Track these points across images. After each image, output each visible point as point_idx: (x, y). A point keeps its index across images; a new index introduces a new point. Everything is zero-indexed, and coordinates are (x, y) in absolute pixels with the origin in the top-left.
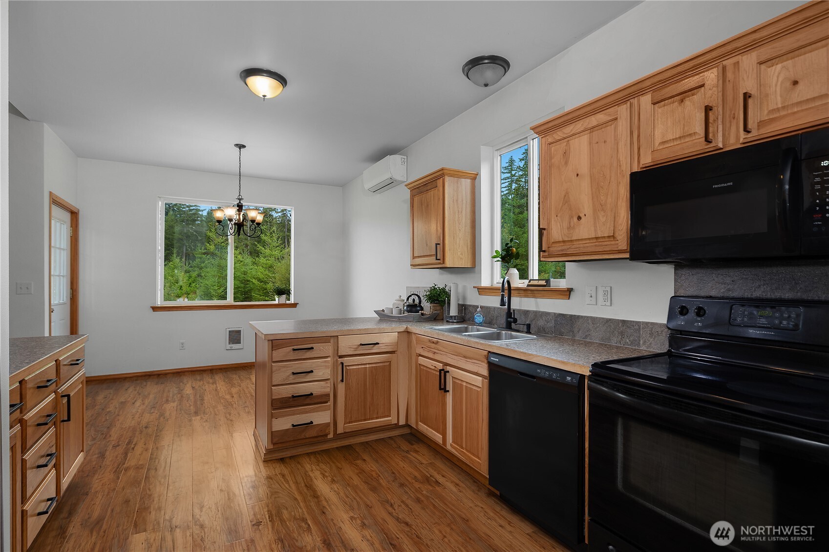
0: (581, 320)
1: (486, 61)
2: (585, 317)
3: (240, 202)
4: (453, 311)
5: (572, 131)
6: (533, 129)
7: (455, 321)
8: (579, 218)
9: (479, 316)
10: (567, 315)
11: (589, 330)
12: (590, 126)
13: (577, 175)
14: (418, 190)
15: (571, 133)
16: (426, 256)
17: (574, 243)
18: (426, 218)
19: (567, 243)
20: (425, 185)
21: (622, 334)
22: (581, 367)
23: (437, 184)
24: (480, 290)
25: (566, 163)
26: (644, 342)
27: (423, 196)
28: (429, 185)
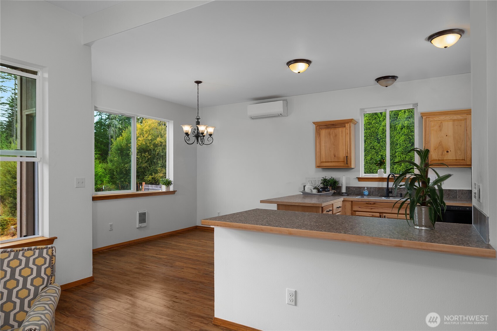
1: (390, 78)
3: (198, 121)
4: (344, 190)
5: (444, 118)
6: (422, 113)
7: (346, 195)
8: (447, 152)
9: (367, 192)
12: (453, 119)
13: (447, 136)
14: (326, 126)
15: (444, 119)
16: (333, 162)
17: (445, 161)
18: (334, 142)
19: (440, 161)
20: (333, 125)
21: (449, 194)
23: (345, 126)
24: (360, 179)
25: (441, 130)
26: (459, 197)
27: (331, 131)
28: (337, 125)
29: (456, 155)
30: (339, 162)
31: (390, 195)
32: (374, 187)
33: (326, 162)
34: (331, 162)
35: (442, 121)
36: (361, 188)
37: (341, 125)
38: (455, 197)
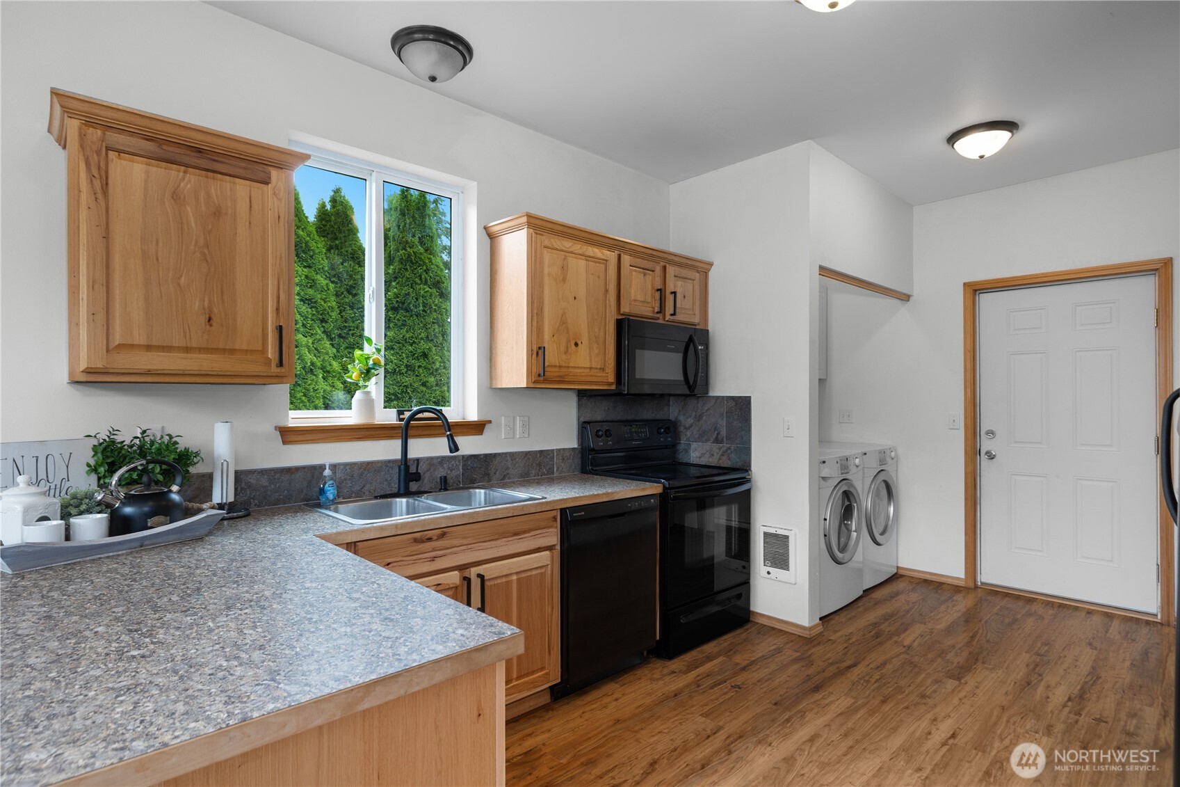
0: (498, 459)
2: (503, 453)
5: (570, 246)
6: (529, 216)
10: (481, 455)
11: (507, 468)
13: (575, 298)
14: (150, 146)
15: (570, 250)
16: (200, 350)
17: (570, 370)
18: (207, 245)
19: (563, 370)
20: (199, 151)
21: (540, 465)
22: (656, 487)
23: (270, 178)
24: (289, 435)
25: (564, 280)
26: (558, 468)
27: (184, 178)
28: (226, 163)
29: (590, 357)
30: (233, 351)
31: (414, 486)
32: (346, 465)
33: (149, 348)
34: (187, 349)
35: (567, 254)
36: (292, 473)
37: (245, 168)
38: (551, 471)
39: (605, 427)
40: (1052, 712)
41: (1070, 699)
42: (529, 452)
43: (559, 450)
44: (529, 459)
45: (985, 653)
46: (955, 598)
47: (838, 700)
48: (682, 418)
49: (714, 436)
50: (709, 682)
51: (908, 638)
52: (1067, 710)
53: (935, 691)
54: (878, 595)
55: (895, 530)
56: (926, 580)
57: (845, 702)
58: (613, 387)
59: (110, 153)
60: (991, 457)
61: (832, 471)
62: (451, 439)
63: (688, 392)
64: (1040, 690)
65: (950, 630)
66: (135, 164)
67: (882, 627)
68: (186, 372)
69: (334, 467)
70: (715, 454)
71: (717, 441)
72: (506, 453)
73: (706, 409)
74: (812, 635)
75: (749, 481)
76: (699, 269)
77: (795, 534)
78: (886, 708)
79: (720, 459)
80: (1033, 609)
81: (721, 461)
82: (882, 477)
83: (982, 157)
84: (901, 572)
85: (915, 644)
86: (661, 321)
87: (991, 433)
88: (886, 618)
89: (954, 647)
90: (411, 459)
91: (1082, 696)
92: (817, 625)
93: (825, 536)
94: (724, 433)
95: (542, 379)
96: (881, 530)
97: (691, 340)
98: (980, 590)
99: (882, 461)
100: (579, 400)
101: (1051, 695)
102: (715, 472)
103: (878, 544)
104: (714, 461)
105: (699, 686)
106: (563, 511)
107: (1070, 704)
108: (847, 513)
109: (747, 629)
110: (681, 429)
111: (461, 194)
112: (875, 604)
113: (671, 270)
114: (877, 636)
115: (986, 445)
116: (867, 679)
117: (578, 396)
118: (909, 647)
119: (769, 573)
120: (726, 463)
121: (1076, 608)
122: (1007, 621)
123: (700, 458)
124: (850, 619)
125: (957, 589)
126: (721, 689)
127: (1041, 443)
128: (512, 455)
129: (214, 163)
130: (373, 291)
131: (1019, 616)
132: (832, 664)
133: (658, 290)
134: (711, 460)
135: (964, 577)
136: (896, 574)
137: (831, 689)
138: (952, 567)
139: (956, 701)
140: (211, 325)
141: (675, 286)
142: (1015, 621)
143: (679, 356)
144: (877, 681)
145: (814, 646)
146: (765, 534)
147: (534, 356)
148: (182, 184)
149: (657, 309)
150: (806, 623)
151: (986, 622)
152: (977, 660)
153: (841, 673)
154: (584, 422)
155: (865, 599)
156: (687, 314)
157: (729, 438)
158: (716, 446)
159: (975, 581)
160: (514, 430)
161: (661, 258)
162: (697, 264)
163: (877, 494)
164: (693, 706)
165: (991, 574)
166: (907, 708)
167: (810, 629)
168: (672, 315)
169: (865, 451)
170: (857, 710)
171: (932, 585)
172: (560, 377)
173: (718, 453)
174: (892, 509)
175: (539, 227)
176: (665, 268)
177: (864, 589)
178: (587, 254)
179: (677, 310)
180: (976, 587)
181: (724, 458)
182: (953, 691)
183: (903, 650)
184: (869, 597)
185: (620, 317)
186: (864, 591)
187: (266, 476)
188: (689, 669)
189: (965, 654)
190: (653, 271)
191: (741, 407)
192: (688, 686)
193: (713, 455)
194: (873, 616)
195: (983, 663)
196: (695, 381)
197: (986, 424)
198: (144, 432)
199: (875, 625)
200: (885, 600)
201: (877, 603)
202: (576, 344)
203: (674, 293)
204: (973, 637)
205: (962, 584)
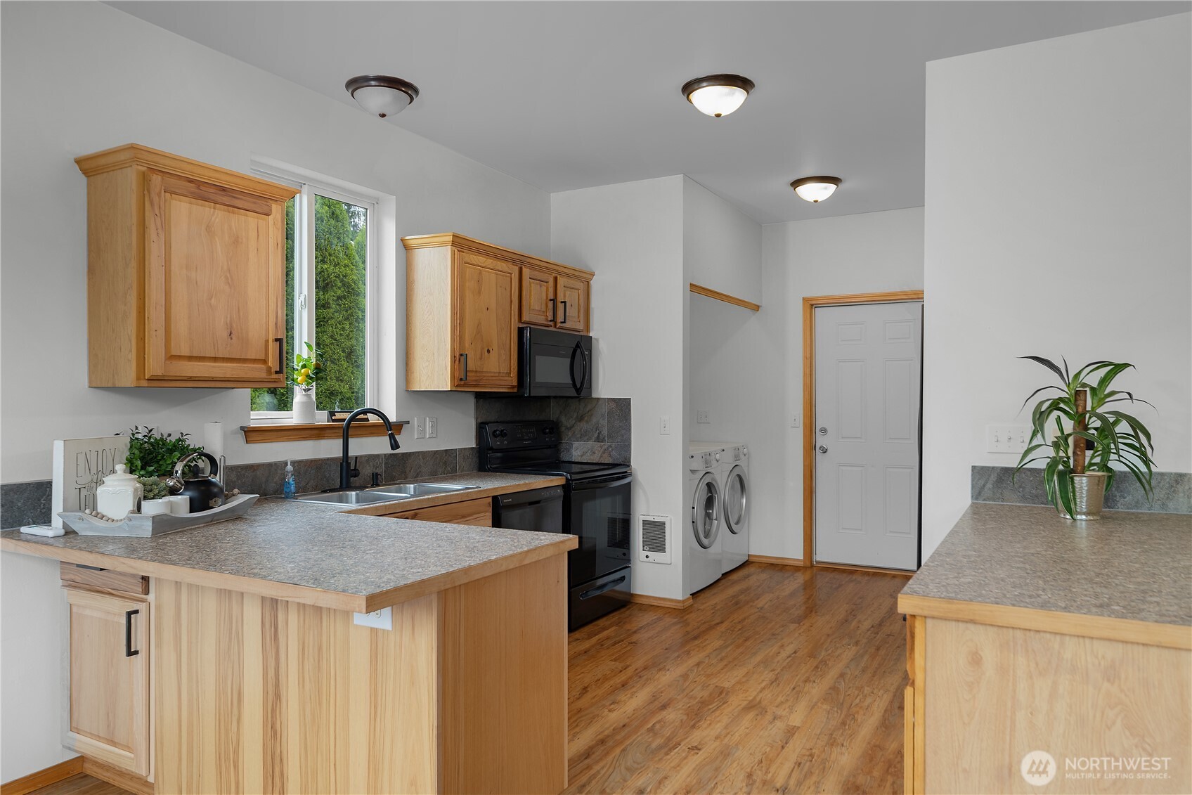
0: (412, 457)
2: (416, 453)
5: (484, 262)
6: (455, 236)
10: (399, 454)
11: (420, 466)
13: (488, 309)
14: (191, 187)
15: (484, 265)
16: (223, 359)
17: (484, 375)
18: (229, 270)
19: (478, 375)
20: (223, 189)
21: (445, 463)
22: (557, 479)
23: (271, 210)
24: (252, 434)
25: (479, 292)
26: (460, 467)
27: (214, 212)
28: (241, 199)
29: (499, 362)
30: (245, 360)
33: (191, 357)
34: (215, 359)
35: (481, 269)
36: (254, 470)
37: (254, 203)
38: (454, 470)
39: (501, 427)
40: (860, 634)
41: (872, 627)
42: (437, 451)
43: (461, 450)
44: (437, 458)
45: (817, 607)
46: (795, 575)
47: (714, 642)
48: (563, 419)
49: (596, 435)
50: (610, 642)
51: (760, 603)
52: (869, 632)
53: (782, 631)
54: (735, 577)
55: (747, 522)
56: (772, 564)
57: (718, 643)
58: (515, 390)
59: (167, 194)
60: (825, 451)
61: (698, 464)
62: (392, 437)
63: (576, 395)
64: (854, 624)
65: (792, 595)
66: (182, 203)
67: (740, 597)
68: (215, 379)
69: (293, 463)
70: (596, 452)
71: (598, 439)
72: (419, 452)
73: (588, 410)
74: (685, 607)
75: (630, 475)
76: (584, 279)
77: (671, 520)
78: (748, 643)
79: (601, 456)
80: (854, 578)
81: (602, 459)
82: (736, 471)
83: (816, 201)
84: (752, 559)
85: (766, 606)
86: (552, 329)
87: (824, 431)
88: (742, 592)
89: (795, 605)
90: (352, 457)
91: (880, 624)
92: (689, 598)
93: (693, 522)
94: (605, 432)
95: (462, 383)
96: (735, 521)
97: (578, 346)
98: (815, 568)
99: (737, 458)
100: (477, 402)
101: (860, 626)
102: (597, 467)
103: (733, 533)
104: (595, 459)
105: (602, 645)
106: (495, 498)
107: (872, 629)
108: (709, 503)
109: (630, 608)
110: (563, 429)
111: (376, 205)
112: (733, 584)
113: (561, 281)
114: (737, 603)
115: (821, 441)
116: (732, 629)
117: (476, 398)
118: (762, 608)
119: (647, 557)
120: (607, 460)
121: (885, 575)
122: (834, 586)
123: (582, 456)
124: (714, 595)
125: (797, 569)
126: (621, 645)
127: (860, 438)
128: (423, 453)
129: (234, 199)
130: (305, 299)
131: (843, 583)
132: (704, 623)
133: (551, 300)
134: (592, 458)
135: (802, 558)
136: (747, 561)
137: (706, 637)
138: (793, 551)
139: (797, 635)
140: (231, 339)
141: (565, 296)
142: (840, 586)
143: (568, 361)
144: (740, 629)
145: (688, 614)
146: (644, 522)
147: (457, 362)
148: (213, 219)
149: (550, 318)
150: (680, 598)
151: (819, 588)
152: (812, 611)
153: (712, 628)
154: (482, 423)
155: (723, 581)
156: (574, 323)
157: (609, 436)
158: (597, 445)
159: (811, 561)
160: (424, 431)
161: (553, 270)
162: (582, 275)
163: (732, 487)
164: (602, 657)
165: (824, 554)
166: (762, 642)
167: (684, 601)
168: (562, 323)
169: (723, 448)
170: (727, 647)
171: (778, 567)
172: (476, 381)
173: (599, 451)
174: (744, 501)
175: (461, 244)
176: (556, 279)
177: (723, 573)
178: (496, 268)
179: (567, 318)
180: (812, 566)
181: (606, 455)
182: (795, 630)
183: (757, 610)
184: (727, 579)
185: (521, 325)
186: (723, 575)
187: (234, 473)
188: (590, 636)
189: (803, 608)
190: (547, 282)
191: (622, 407)
192: (593, 646)
193: (594, 453)
194: (732, 591)
195: (816, 612)
196: (582, 384)
197: (820, 423)
198: (150, 431)
199: (734, 597)
200: (740, 580)
201: (734, 583)
202: (488, 351)
203: (565, 302)
204: (809, 599)
205: (801, 564)
